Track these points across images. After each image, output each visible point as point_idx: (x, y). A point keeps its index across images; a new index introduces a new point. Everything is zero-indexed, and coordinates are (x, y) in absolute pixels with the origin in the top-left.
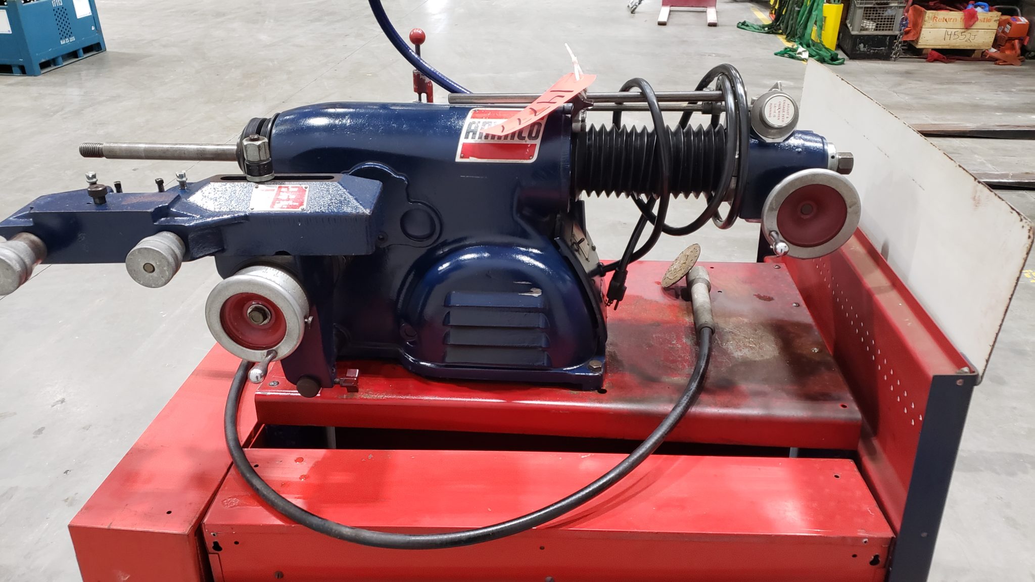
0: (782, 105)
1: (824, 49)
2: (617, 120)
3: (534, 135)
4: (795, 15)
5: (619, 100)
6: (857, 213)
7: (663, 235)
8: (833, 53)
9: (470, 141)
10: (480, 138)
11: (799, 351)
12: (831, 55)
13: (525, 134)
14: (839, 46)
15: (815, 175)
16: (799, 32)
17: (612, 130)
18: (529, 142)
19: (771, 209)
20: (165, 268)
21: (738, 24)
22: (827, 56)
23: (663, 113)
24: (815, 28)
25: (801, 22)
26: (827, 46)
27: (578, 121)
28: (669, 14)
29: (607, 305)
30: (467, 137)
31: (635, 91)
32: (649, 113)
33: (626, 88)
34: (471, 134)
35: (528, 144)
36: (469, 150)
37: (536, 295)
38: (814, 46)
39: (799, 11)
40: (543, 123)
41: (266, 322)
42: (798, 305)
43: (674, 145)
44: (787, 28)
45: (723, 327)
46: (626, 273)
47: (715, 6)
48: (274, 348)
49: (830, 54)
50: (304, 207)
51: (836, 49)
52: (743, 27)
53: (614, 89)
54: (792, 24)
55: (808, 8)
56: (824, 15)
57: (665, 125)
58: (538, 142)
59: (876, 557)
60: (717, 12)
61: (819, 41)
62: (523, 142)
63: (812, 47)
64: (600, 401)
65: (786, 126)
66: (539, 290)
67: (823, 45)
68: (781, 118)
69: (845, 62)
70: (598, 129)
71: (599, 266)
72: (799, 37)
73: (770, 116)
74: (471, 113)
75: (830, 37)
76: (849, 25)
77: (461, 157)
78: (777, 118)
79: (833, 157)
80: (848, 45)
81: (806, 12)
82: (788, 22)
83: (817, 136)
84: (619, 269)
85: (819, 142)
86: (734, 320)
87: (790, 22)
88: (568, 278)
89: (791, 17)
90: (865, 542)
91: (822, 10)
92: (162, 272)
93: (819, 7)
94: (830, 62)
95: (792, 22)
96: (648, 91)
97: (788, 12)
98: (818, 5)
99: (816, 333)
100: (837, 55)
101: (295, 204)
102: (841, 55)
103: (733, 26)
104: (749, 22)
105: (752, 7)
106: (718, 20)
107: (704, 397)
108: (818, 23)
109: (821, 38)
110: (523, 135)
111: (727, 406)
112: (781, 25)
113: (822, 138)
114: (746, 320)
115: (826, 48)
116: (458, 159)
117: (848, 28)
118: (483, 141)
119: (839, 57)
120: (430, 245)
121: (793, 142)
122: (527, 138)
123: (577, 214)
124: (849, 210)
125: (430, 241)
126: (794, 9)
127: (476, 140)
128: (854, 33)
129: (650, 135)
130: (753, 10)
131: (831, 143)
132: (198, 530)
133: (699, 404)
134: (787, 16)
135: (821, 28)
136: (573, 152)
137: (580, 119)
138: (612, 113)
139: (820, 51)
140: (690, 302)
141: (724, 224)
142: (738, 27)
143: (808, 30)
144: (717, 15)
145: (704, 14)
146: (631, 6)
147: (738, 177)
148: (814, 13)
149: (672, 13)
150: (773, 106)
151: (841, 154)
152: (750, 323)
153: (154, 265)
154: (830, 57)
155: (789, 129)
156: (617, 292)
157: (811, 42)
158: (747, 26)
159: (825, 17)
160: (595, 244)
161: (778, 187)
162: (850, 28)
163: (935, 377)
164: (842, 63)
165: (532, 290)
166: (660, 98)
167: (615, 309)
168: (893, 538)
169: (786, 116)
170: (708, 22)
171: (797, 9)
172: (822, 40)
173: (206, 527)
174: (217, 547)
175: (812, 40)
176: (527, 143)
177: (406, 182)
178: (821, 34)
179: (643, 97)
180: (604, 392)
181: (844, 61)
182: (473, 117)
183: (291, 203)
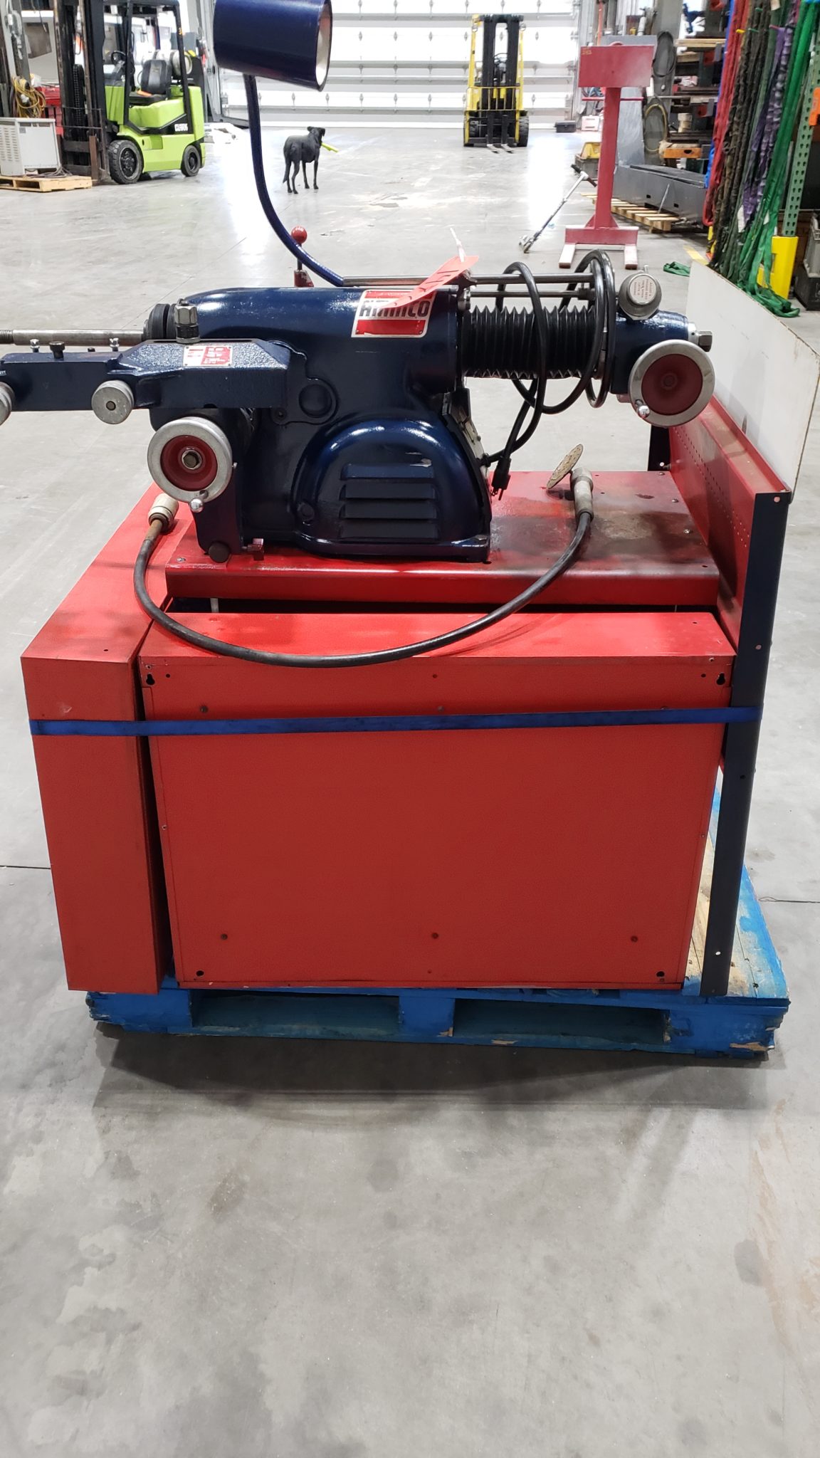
0: (645, 282)
1: (773, 297)
2: (499, 304)
3: (423, 312)
4: (738, 253)
5: (502, 283)
6: (712, 380)
7: (543, 416)
8: (785, 301)
9: (364, 318)
10: (374, 315)
11: (671, 533)
12: (783, 304)
13: (415, 311)
14: (794, 294)
15: (673, 345)
16: (742, 275)
17: (494, 312)
18: (419, 318)
19: (636, 379)
20: (124, 406)
21: (665, 266)
22: (778, 305)
23: (541, 298)
24: (762, 269)
25: (744, 262)
26: (777, 293)
27: (463, 300)
28: (575, 254)
29: (492, 494)
30: (361, 315)
31: (516, 274)
32: (529, 299)
33: (509, 271)
34: (365, 312)
35: (417, 321)
36: (364, 326)
37: (426, 466)
38: (760, 293)
39: (742, 247)
40: (432, 301)
41: (197, 467)
42: (677, 501)
43: (550, 323)
44: (728, 270)
45: (602, 517)
46: (509, 461)
47: (636, 243)
48: (206, 489)
49: (781, 303)
50: (230, 363)
51: (789, 298)
52: (672, 270)
53: (499, 273)
54: (735, 264)
55: (753, 243)
56: (774, 252)
57: (543, 308)
58: (427, 318)
59: (722, 676)
60: (638, 251)
61: (767, 287)
62: (414, 319)
63: (758, 294)
64: (486, 569)
65: (649, 304)
66: (429, 461)
67: (772, 292)
68: (644, 295)
69: (800, 314)
70: (481, 311)
71: (485, 456)
72: (742, 281)
73: (635, 294)
74: (364, 294)
75: (781, 281)
76: (806, 266)
77: (357, 333)
78: (641, 295)
79: (693, 334)
80: (804, 293)
81: (751, 248)
82: (729, 263)
83: (680, 315)
84: (503, 458)
85: (681, 320)
86: (613, 512)
87: (732, 263)
88: (458, 457)
89: (733, 256)
90: (712, 660)
91: (770, 245)
92: (122, 409)
93: (768, 240)
94: (781, 313)
95: (734, 262)
96: (526, 272)
97: (729, 249)
98: (765, 237)
99: (691, 520)
100: (790, 304)
101: (222, 360)
102: (795, 304)
103: (658, 269)
104: (679, 263)
105: (686, 244)
106: (638, 262)
107: (579, 564)
108: (765, 263)
109: (769, 282)
110: (413, 312)
111: (599, 569)
112: (720, 267)
113: (684, 317)
114: (625, 513)
115: (776, 296)
116: (354, 335)
117: (804, 268)
118: (377, 318)
119: (792, 307)
120: (326, 422)
121: (656, 319)
122: (416, 315)
123: (462, 399)
124: (704, 378)
125: (327, 417)
126: (737, 244)
127: (370, 317)
128: (811, 275)
129: (528, 316)
130: (685, 249)
131: (692, 323)
132: (135, 660)
133: (574, 568)
134: (727, 255)
135: (770, 268)
136: (459, 330)
137: (465, 297)
138: (494, 299)
139: (768, 299)
140: (573, 501)
141: (597, 401)
142: (665, 270)
143: (753, 272)
144: (638, 256)
145: (621, 253)
146: (523, 244)
147: (606, 350)
148: (761, 249)
149: (578, 253)
150: (637, 284)
151: (701, 333)
152: (629, 515)
153: (116, 403)
154: (781, 308)
155: (652, 307)
156: (502, 479)
157: (756, 287)
158: (677, 268)
159: (775, 255)
160: (479, 434)
161: (641, 358)
162: (808, 269)
163: (758, 495)
164: (796, 315)
165: (422, 460)
166: (539, 280)
167: (500, 499)
168: (735, 656)
169: (649, 294)
170: (626, 263)
171: (740, 244)
172: (771, 284)
173: (142, 659)
174: (150, 680)
175: (759, 286)
176: (417, 319)
177: (306, 358)
178: (769, 278)
179: (522, 279)
180: (490, 563)
181: (799, 312)
182: (366, 297)
183: (218, 360)
